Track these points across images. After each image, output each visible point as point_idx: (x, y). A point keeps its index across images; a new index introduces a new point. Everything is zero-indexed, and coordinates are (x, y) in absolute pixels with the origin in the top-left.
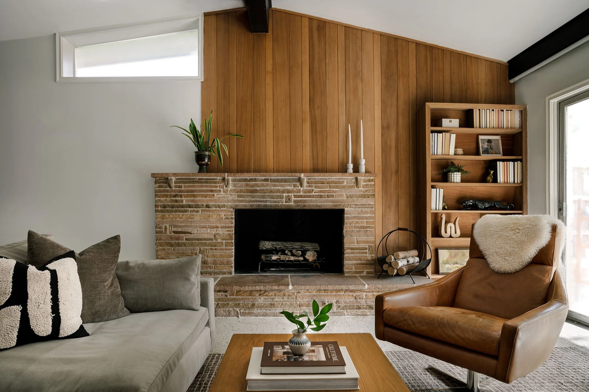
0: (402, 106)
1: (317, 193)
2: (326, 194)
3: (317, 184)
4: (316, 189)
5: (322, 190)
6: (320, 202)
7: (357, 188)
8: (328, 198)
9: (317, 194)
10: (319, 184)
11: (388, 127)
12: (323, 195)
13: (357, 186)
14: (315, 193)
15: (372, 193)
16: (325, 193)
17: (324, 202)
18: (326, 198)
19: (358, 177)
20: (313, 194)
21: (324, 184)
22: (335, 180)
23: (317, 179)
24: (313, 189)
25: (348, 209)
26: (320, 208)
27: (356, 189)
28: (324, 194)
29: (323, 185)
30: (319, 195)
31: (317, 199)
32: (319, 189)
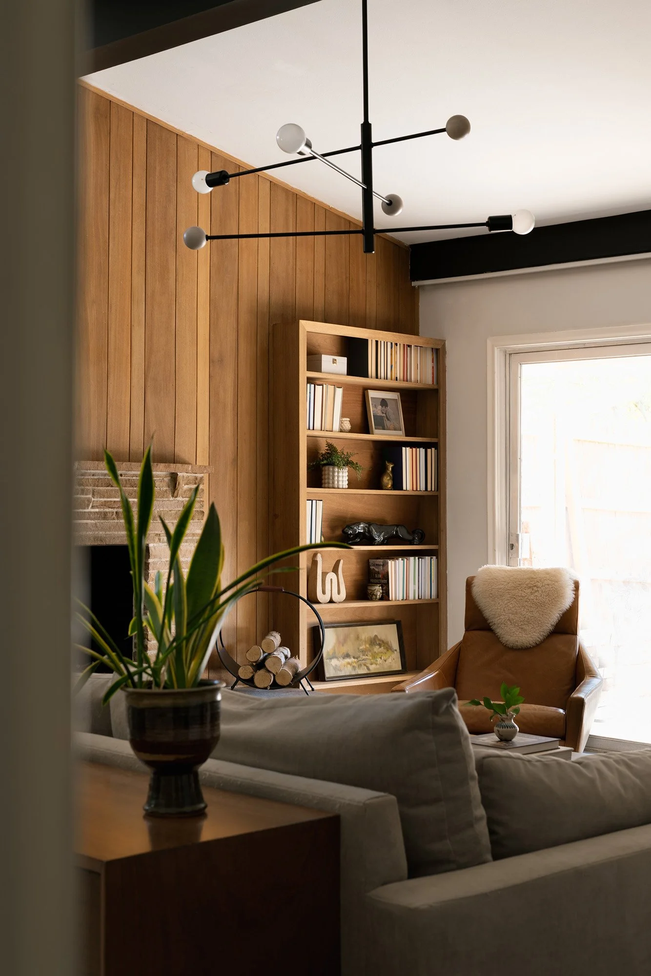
0: (244, 317)
1: (97, 507)
2: (115, 510)
3: (97, 486)
4: (95, 499)
5: (108, 501)
6: (103, 529)
7: (173, 496)
8: (118, 519)
9: (97, 510)
10: (102, 486)
11: (221, 360)
12: (109, 512)
13: (173, 493)
14: (93, 507)
15: (198, 509)
16: (112, 508)
17: (110, 529)
18: (114, 519)
19: (178, 473)
20: (90, 510)
21: (112, 486)
22: (134, 478)
23: (98, 475)
24: (89, 498)
25: (155, 545)
26: (102, 544)
27: (171, 499)
28: (110, 510)
29: (109, 488)
30: (101, 513)
31: (96, 521)
32: (101, 497)
